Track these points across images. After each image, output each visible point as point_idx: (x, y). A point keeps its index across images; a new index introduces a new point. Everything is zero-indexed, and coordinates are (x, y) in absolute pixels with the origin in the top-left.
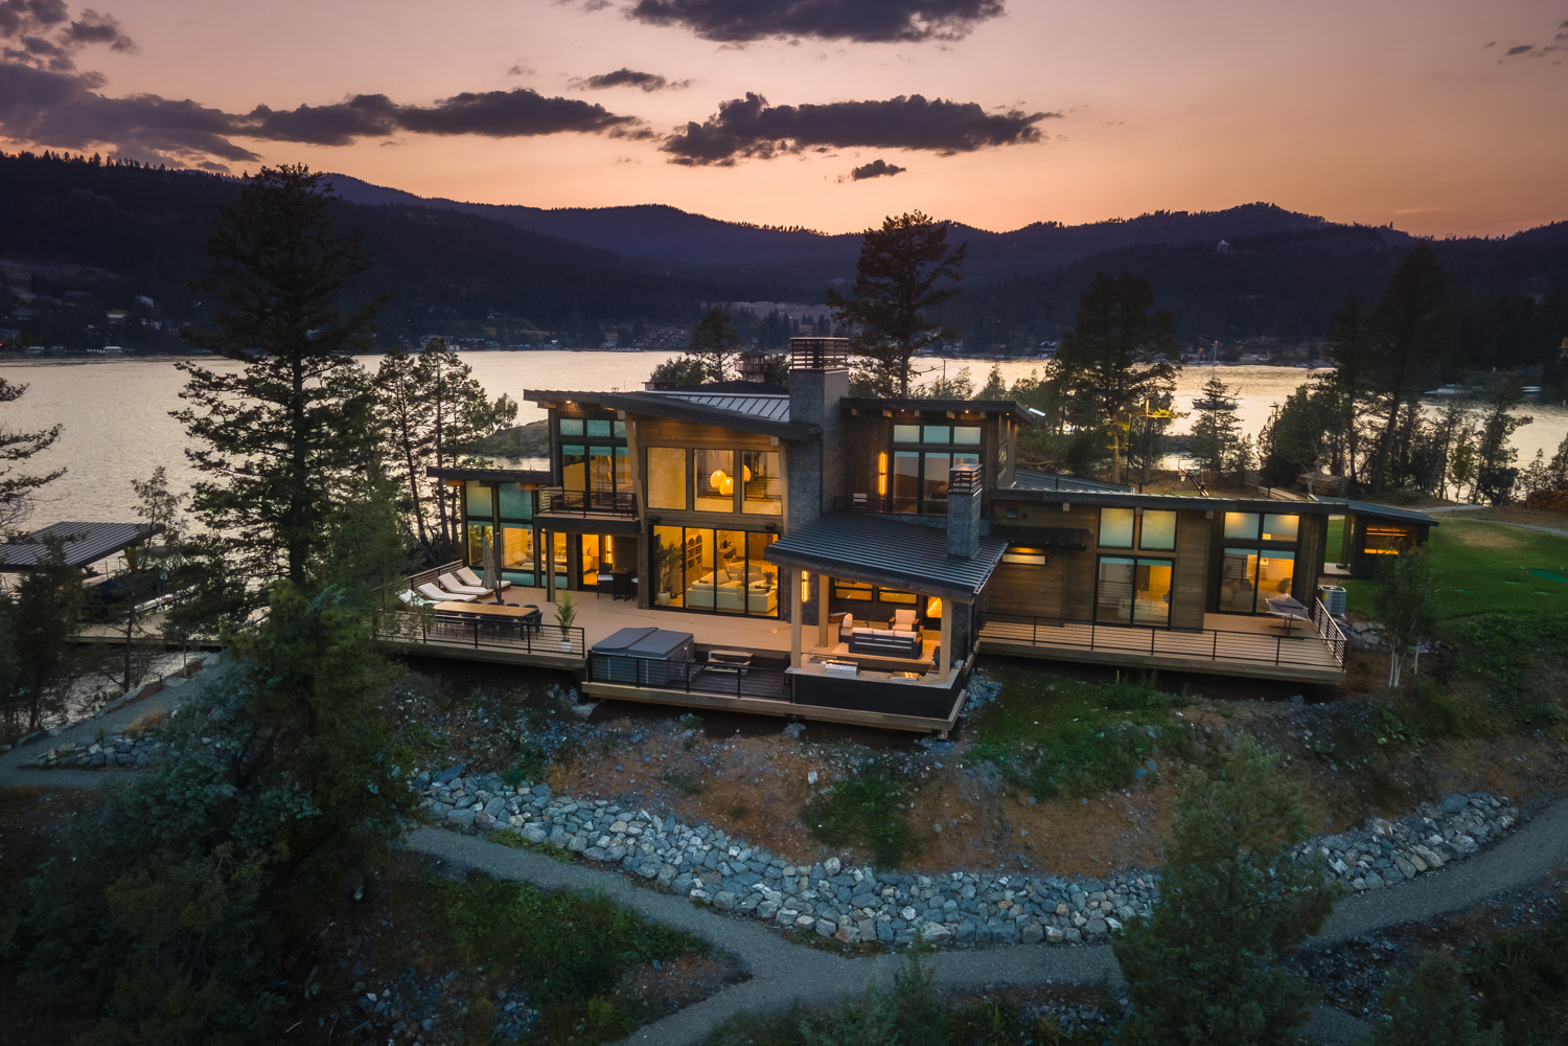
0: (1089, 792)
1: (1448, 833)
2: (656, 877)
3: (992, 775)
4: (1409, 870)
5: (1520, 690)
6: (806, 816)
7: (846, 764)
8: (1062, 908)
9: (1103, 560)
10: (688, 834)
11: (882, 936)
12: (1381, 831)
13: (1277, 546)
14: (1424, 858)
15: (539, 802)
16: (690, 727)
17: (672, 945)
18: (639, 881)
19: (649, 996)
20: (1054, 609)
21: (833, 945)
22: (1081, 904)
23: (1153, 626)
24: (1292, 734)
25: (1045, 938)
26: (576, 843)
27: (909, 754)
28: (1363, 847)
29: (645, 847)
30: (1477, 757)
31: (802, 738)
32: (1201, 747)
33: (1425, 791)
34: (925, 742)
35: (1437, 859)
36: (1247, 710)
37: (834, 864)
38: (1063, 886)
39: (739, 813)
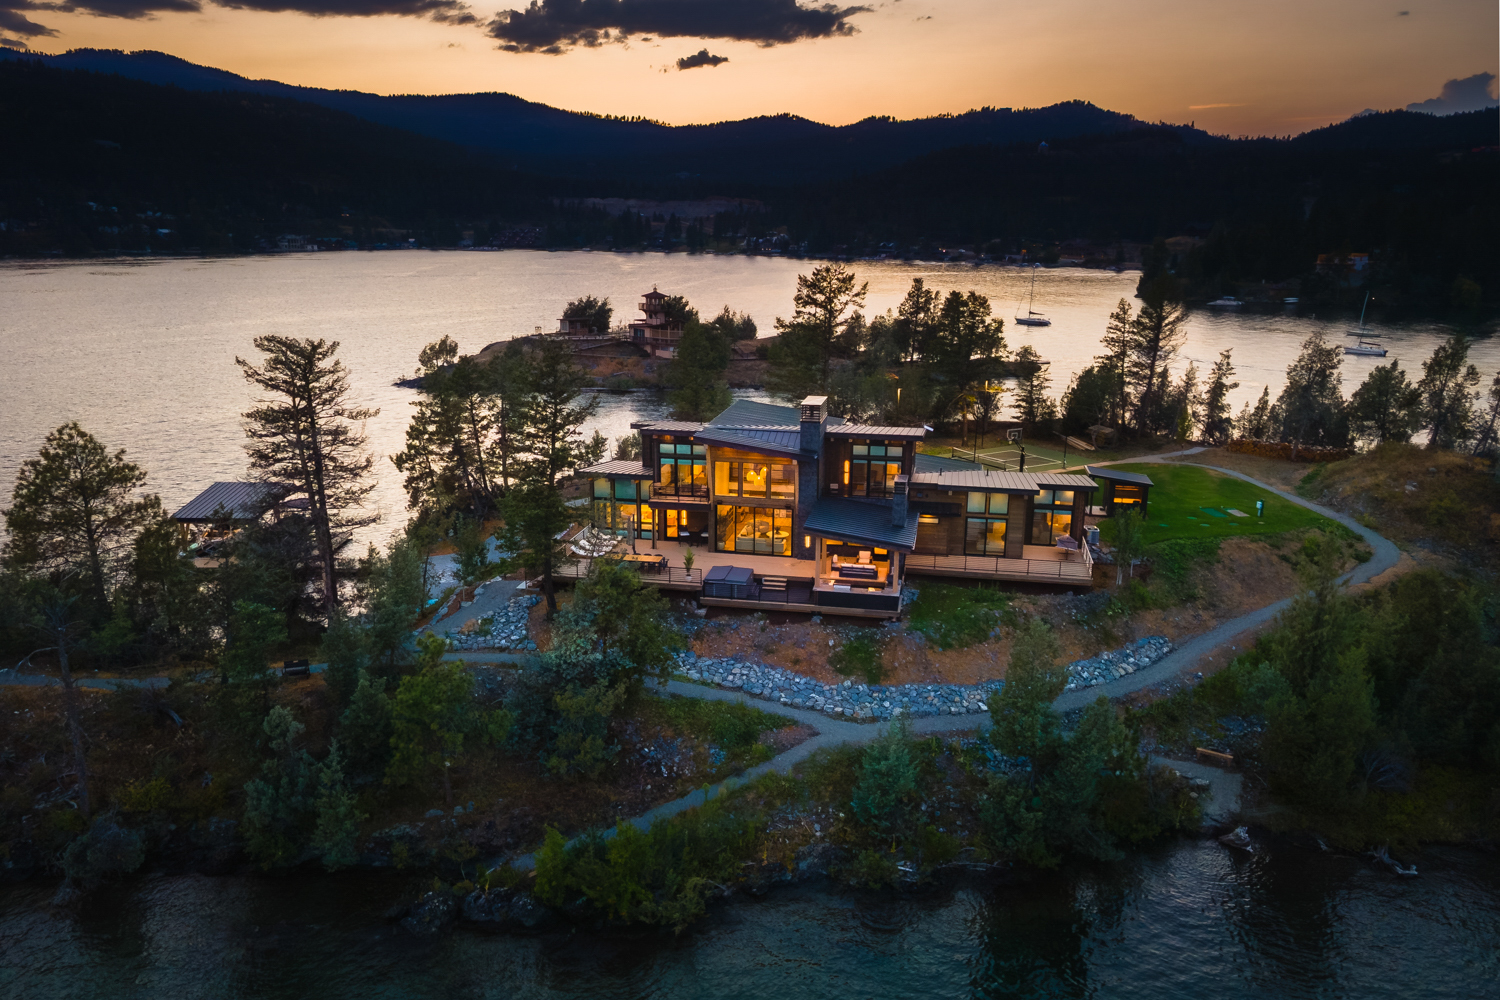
0: (967, 645)
1: (1137, 657)
2: (761, 693)
3: (920, 638)
4: (1117, 675)
5: (1182, 583)
6: (830, 661)
7: (847, 635)
8: (957, 699)
9: (969, 520)
10: (773, 673)
11: (876, 714)
12: (1106, 657)
13: (1063, 508)
14: (1125, 669)
15: (692, 660)
16: (761, 620)
17: (779, 722)
18: (753, 696)
19: (775, 743)
20: (943, 548)
21: (853, 719)
22: (966, 697)
23: (997, 555)
24: (1066, 612)
25: (950, 713)
26: (717, 679)
27: (878, 629)
28: (1097, 666)
29: (753, 680)
30: (1157, 619)
31: (822, 623)
32: (1021, 620)
33: (1129, 638)
34: (885, 623)
35: (1130, 669)
36: (1045, 600)
37: (847, 683)
38: (957, 689)
39: (796, 662)
